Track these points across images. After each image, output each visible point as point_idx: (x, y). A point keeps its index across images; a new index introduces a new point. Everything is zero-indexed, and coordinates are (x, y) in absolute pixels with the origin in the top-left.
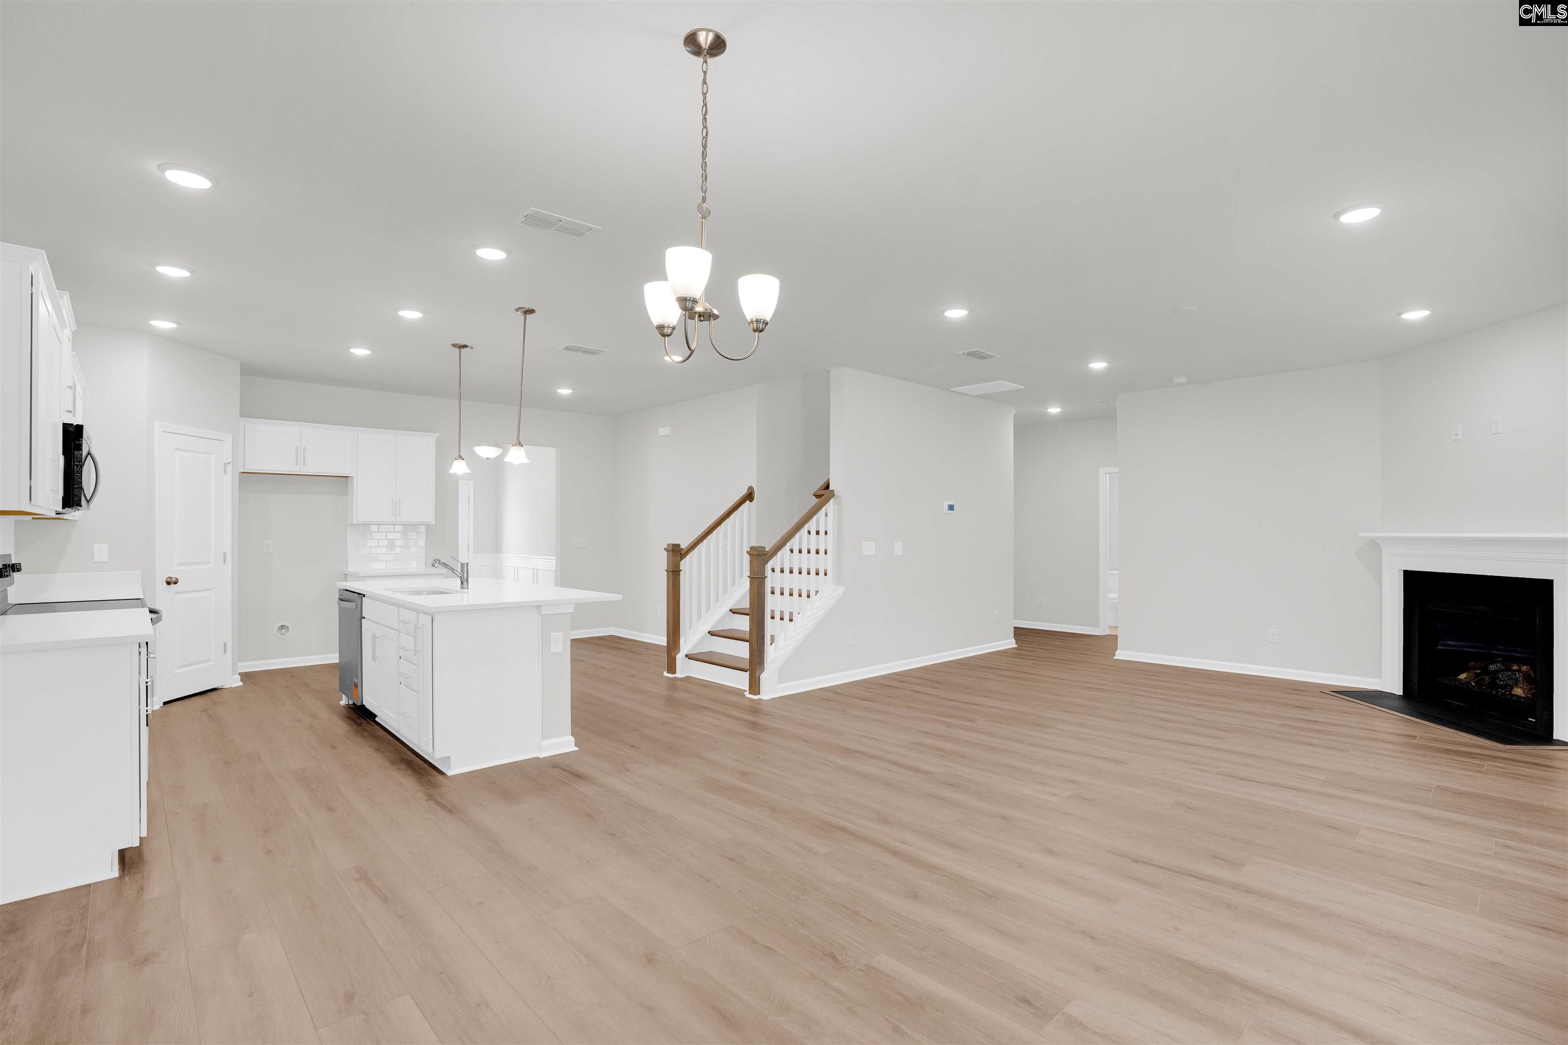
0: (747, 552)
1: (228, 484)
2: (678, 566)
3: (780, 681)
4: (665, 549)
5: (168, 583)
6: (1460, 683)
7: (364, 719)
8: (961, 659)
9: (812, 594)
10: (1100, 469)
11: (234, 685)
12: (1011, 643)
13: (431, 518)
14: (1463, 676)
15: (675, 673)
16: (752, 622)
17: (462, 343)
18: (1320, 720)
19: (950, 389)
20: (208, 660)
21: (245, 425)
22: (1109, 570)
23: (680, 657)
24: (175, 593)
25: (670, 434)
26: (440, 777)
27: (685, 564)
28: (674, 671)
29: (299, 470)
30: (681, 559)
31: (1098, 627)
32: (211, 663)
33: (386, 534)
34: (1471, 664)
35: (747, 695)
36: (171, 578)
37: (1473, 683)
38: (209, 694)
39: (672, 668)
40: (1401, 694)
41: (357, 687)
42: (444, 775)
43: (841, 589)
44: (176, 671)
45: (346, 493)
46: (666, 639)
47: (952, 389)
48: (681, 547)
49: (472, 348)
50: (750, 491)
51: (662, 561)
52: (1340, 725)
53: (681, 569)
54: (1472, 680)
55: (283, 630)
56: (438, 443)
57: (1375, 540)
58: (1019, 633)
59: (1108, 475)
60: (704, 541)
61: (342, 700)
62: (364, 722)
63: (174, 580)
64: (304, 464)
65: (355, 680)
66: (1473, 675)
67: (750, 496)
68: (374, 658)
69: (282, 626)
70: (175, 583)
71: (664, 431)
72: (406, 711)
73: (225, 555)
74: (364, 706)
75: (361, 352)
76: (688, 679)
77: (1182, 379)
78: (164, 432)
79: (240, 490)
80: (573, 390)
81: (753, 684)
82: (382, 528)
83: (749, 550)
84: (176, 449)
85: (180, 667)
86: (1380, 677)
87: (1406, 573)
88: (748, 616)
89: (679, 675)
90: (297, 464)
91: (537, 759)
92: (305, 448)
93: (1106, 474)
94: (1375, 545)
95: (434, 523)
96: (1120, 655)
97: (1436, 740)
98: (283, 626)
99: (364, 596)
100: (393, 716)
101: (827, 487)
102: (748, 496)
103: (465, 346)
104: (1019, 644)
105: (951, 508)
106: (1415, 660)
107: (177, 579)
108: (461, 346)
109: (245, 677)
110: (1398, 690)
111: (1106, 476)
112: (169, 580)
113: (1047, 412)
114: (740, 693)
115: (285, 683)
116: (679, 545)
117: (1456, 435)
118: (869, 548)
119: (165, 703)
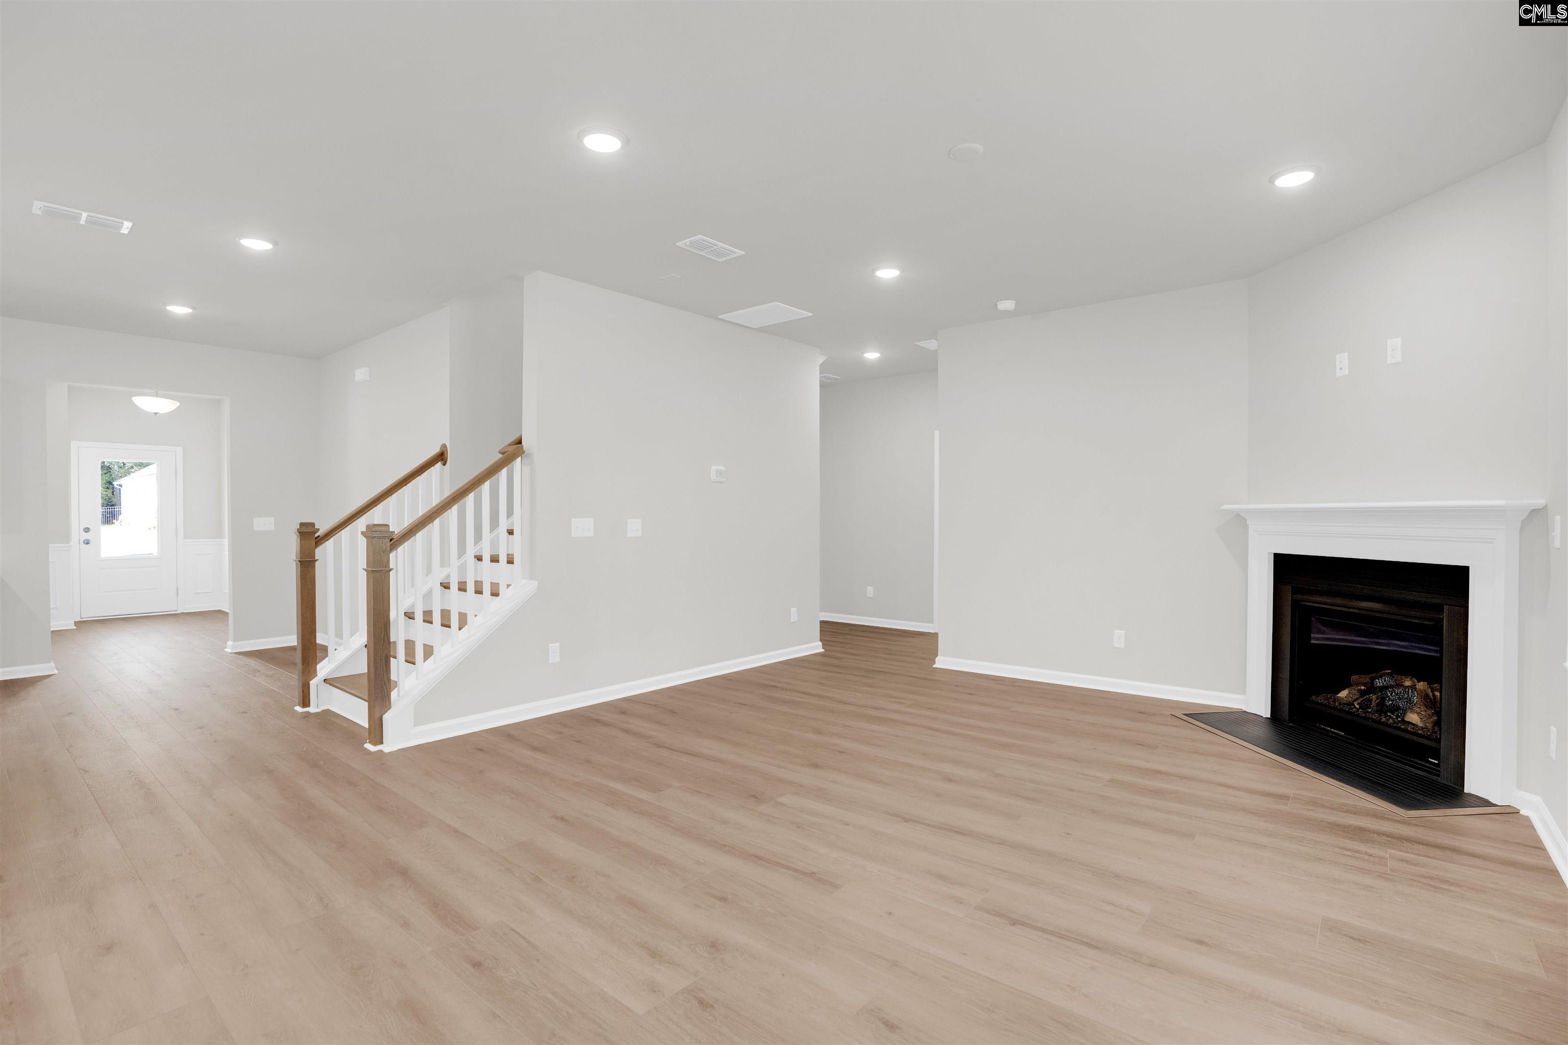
0: (363, 533)
2: (313, 554)
3: (418, 722)
4: (293, 529)
6: (1340, 703)
12: (817, 647)
14: (1343, 694)
15: (309, 705)
18: (1163, 768)
19: (716, 316)
23: (315, 683)
25: (367, 378)
28: (307, 702)
30: (318, 545)
34: (1354, 678)
35: (367, 744)
37: (1357, 704)
39: (304, 699)
40: (1269, 717)
43: (534, 584)
47: (719, 317)
48: (316, 527)
50: (441, 450)
52: (1189, 779)
53: (316, 558)
54: (1356, 700)
57: (1241, 514)
58: (829, 630)
66: (1356, 693)
67: (441, 457)
71: (361, 374)
77: (1007, 305)
83: (364, 530)
86: (1244, 692)
87: (1277, 556)
89: (312, 709)
94: (1240, 520)
96: (942, 662)
97: (1315, 803)
101: (519, 442)
102: (437, 458)
104: (829, 648)
105: (722, 474)
106: (1286, 673)
110: (1263, 709)
116: (313, 525)
117: (1341, 369)
118: (582, 527)
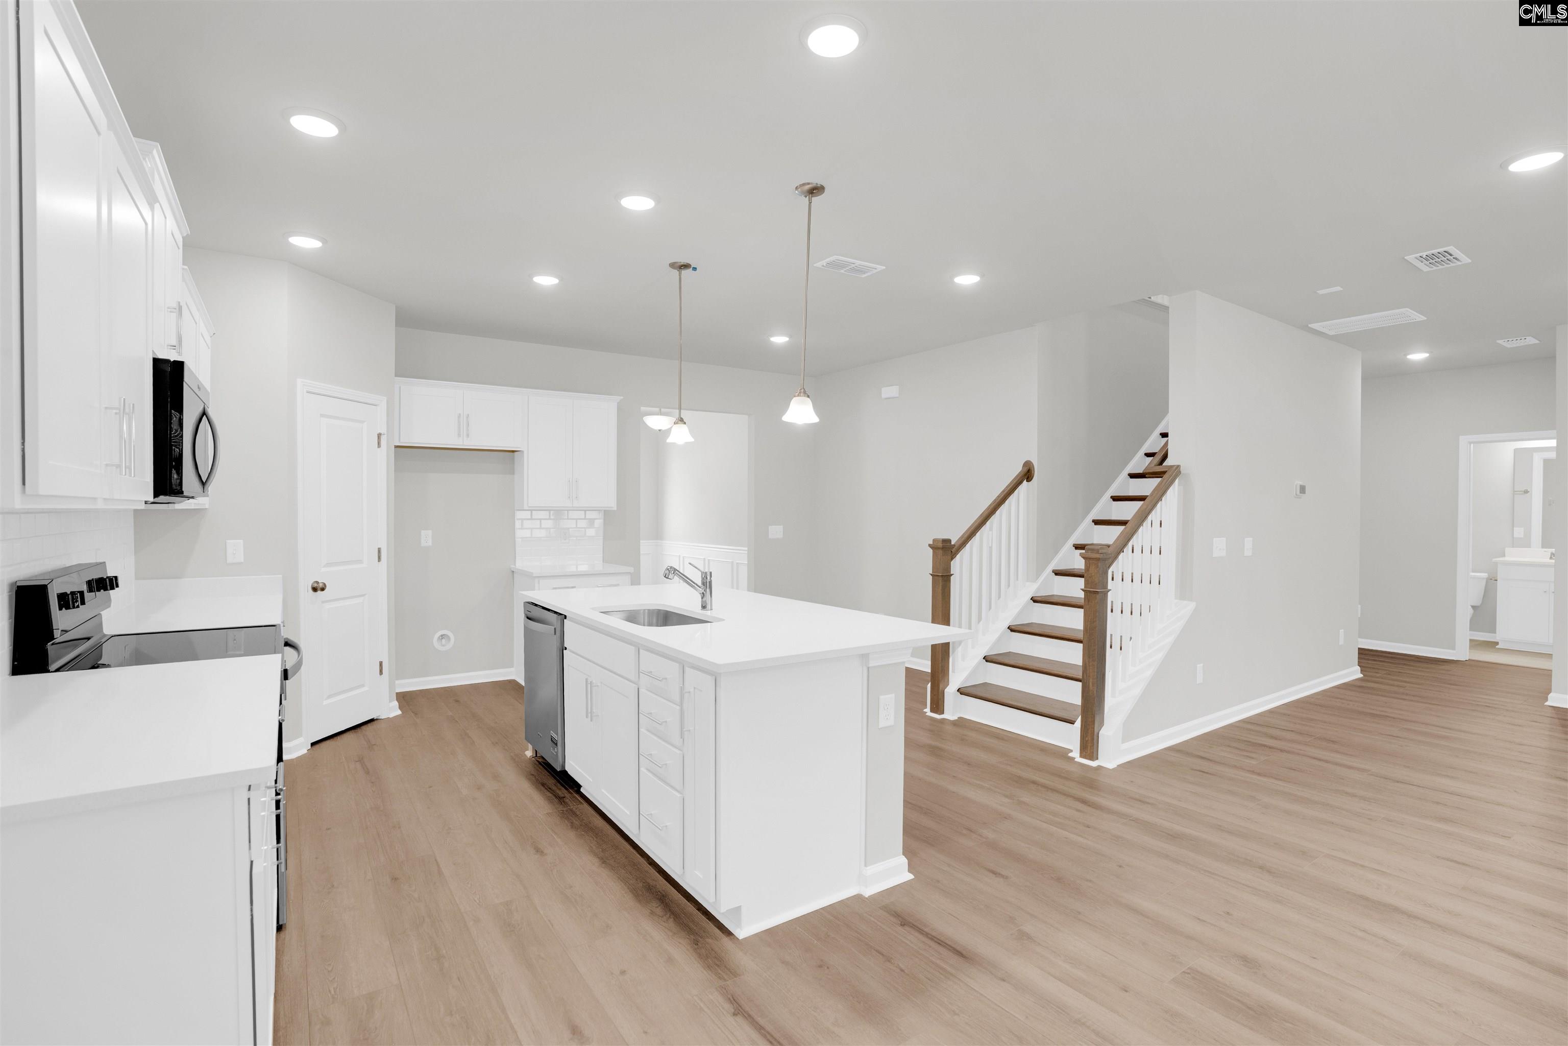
1: (383, 458)
2: (948, 568)
3: (1126, 738)
4: (930, 545)
5: (315, 589)
7: (566, 789)
8: (1308, 697)
9: (1145, 610)
10: (1461, 437)
11: (392, 715)
12: (1356, 671)
13: (611, 502)
15: (942, 713)
16: (1087, 654)
17: (683, 261)
19: (1308, 326)
20: (363, 686)
21: (400, 388)
22: (1473, 572)
23: (950, 691)
24: (323, 602)
25: (897, 396)
26: (725, 940)
27: (958, 565)
28: (942, 710)
29: (462, 444)
30: (952, 559)
31: (1453, 648)
32: (366, 689)
33: (541, 522)
35: (1076, 754)
36: (317, 582)
38: (364, 727)
39: (938, 706)
41: (556, 744)
42: (732, 937)
43: (1190, 606)
44: (325, 703)
45: (512, 472)
46: (930, 663)
48: (951, 542)
49: (695, 269)
50: (1026, 469)
51: (926, 561)
53: (952, 573)
55: (443, 640)
56: (620, 409)
58: (1366, 656)
59: (1472, 445)
60: (977, 534)
61: (528, 750)
62: (567, 795)
63: (321, 585)
64: (468, 435)
65: (554, 736)
67: (1027, 474)
68: (590, 714)
69: (442, 636)
70: (323, 589)
71: (890, 391)
72: (653, 812)
73: (379, 550)
74: (567, 772)
75: (546, 281)
76: (961, 723)
78: (308, 392)
79: (398, 469)
80: (790, 336)
81: (1089, 745)
82: (536, 515)
84: (322, 416)
85: (329, 697)
88: (1081, 645)
89: (947, 715)
90: (459, 435)
91: (858, 898)
92: (468, 415)
93: (1470, 443)
95: (616, 509)
96: (1556, 700)
98: (444, 635)
99: (565, 617)
100: (626, 811)
102: (1025, 475)
103: (686, 266)
104: (1365, 673)
105: (1303, 489)
107: (325, 585)
108: (682, 266)
109: (405, 699)
111: (1470, 445)
112: (316, 585)
113: (1407, 358)
114: (1063, 754)
115: (451, 714)
116: (948, 540)
118: (1220, 547)
119: (313, 744)
